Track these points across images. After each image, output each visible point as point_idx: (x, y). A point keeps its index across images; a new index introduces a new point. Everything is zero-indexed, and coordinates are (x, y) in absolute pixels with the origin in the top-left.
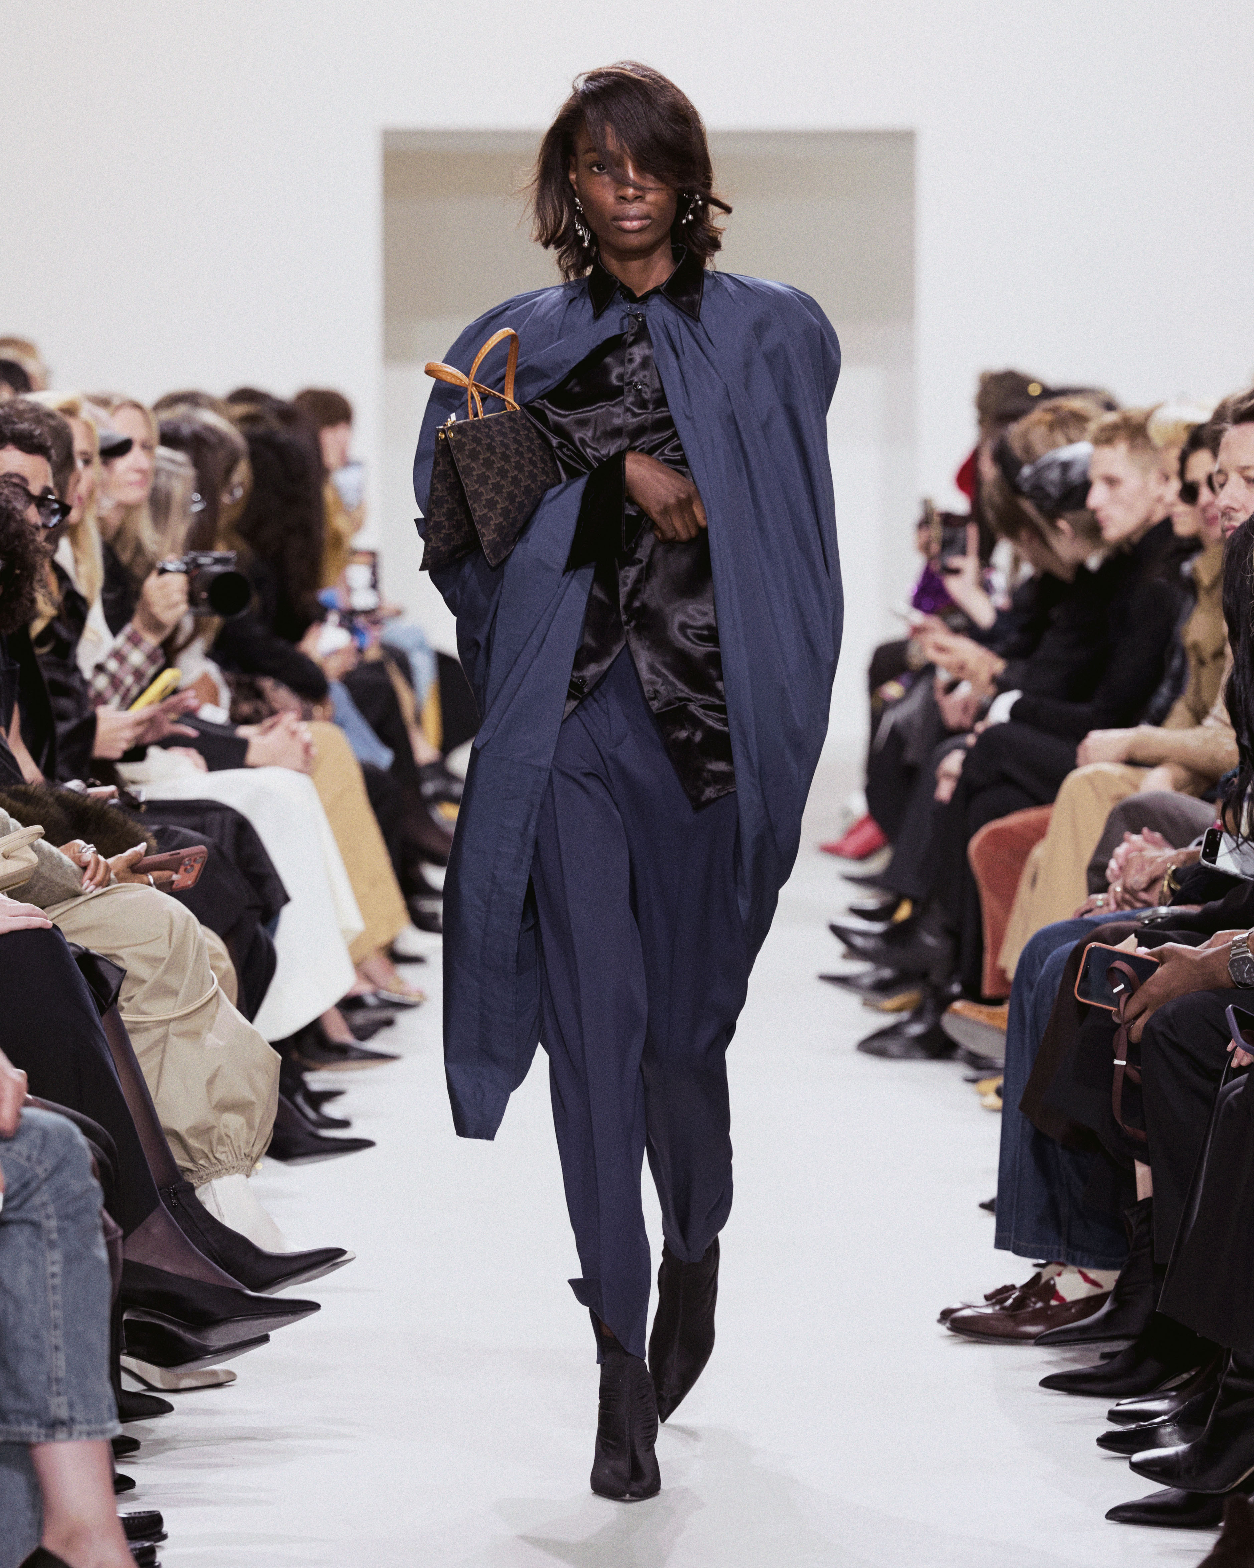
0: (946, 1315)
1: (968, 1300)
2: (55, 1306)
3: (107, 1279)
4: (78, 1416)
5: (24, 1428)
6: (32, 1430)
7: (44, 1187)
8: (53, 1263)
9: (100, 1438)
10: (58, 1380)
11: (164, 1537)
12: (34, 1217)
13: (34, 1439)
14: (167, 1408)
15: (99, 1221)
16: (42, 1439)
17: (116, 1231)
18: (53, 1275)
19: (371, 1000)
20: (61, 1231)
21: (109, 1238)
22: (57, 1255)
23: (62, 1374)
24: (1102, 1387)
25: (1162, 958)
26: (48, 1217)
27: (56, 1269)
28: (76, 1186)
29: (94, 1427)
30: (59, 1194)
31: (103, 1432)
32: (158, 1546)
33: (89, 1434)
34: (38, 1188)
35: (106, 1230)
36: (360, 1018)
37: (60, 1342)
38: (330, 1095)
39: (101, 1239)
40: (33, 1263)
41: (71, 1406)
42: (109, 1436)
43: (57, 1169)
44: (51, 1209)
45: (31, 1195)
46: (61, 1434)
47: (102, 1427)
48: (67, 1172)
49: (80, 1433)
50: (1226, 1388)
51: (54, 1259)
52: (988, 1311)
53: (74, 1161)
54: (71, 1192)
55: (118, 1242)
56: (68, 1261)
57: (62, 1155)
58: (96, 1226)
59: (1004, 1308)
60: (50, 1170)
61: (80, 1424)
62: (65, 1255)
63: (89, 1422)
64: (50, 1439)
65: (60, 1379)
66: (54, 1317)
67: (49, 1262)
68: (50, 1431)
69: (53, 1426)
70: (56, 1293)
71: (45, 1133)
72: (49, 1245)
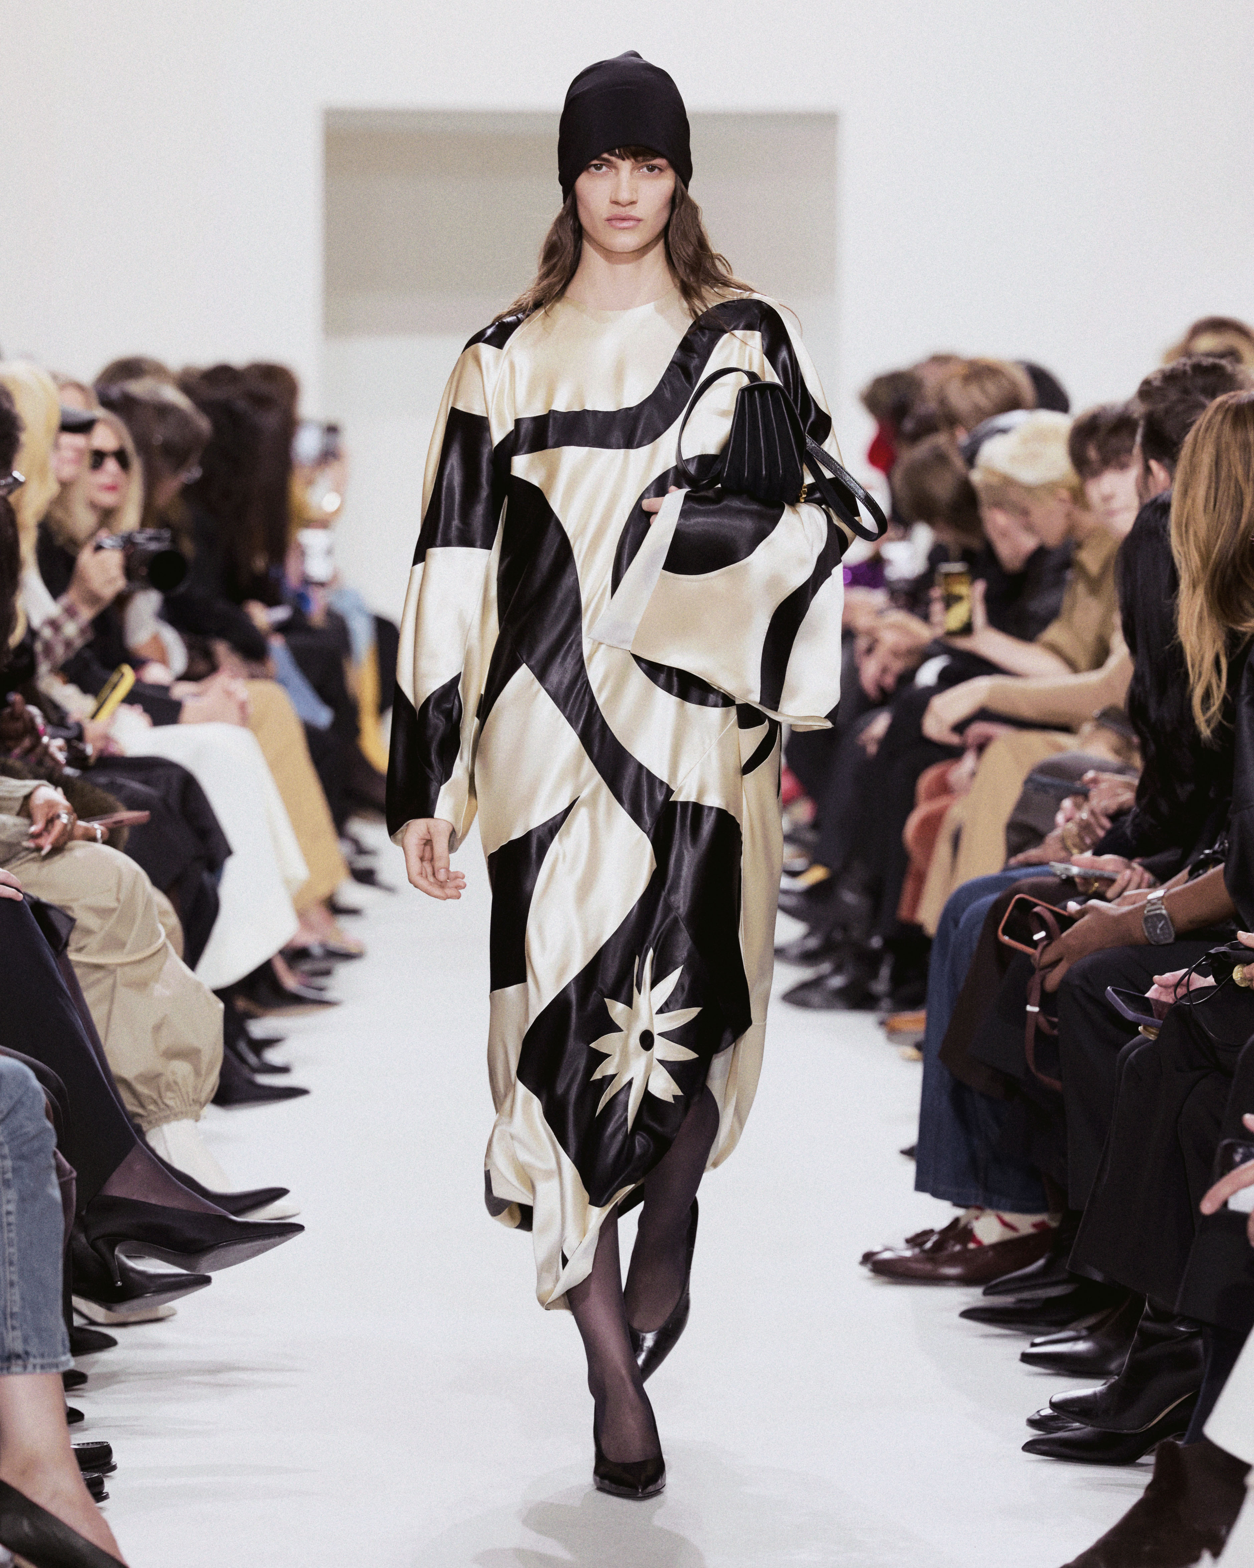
0: (868, 1258)
1: (889, 1244)
2: (11, 1244)
3: (61, 1220)
4: (33, 1350)
8: (9, 1202)
9: (53, 1371)
10: (12, 1315)
11: (113, 1468)
14: (110, 1342)
15: (53, 1160)
17: (71, 1172)
18: (9, 1213)
20: (15, 1171)
22: (12, 1194)
23: (16, 1309)
26: (4, 1157)
27: (11, 1207)
28: (30, 1128)
29: (48, 1361)
30: (14, 1135)
31: (56, 1366)
32: (106, 1477)
33: (42, 1367)
36: (305, 967)
38: (271, 1042)
39: (54, 1179)
41: (26, 1340)
42: (61, 1370)
43: (12, 1111)
44: (6, 1150)
46: (16, 1367)
47: (55, 1361)
48: (22, 1114)
49: (34, 1366)
50: (1142, 1332)
51: (9, 1197)
52: (908, 1253)
53: (29, 1103)
54: (26, 1134)
55: (71, 1184)
56: (22, 1199)
57: (16, 1098)
58: (50, 1167)
59: (923, 1251)
60: (5, 1112)
61: (35, 1357)
62: (20, 1193)
63: (43, 1355)
64: (5, 1372)
65: (15, 1314)
66: (9, 1253)
67: (4, 1200)
68: (5, 1364)
69: (8, 1359)
70: (11, 1231)
71: (2, 1077)
72: (4, 1184)
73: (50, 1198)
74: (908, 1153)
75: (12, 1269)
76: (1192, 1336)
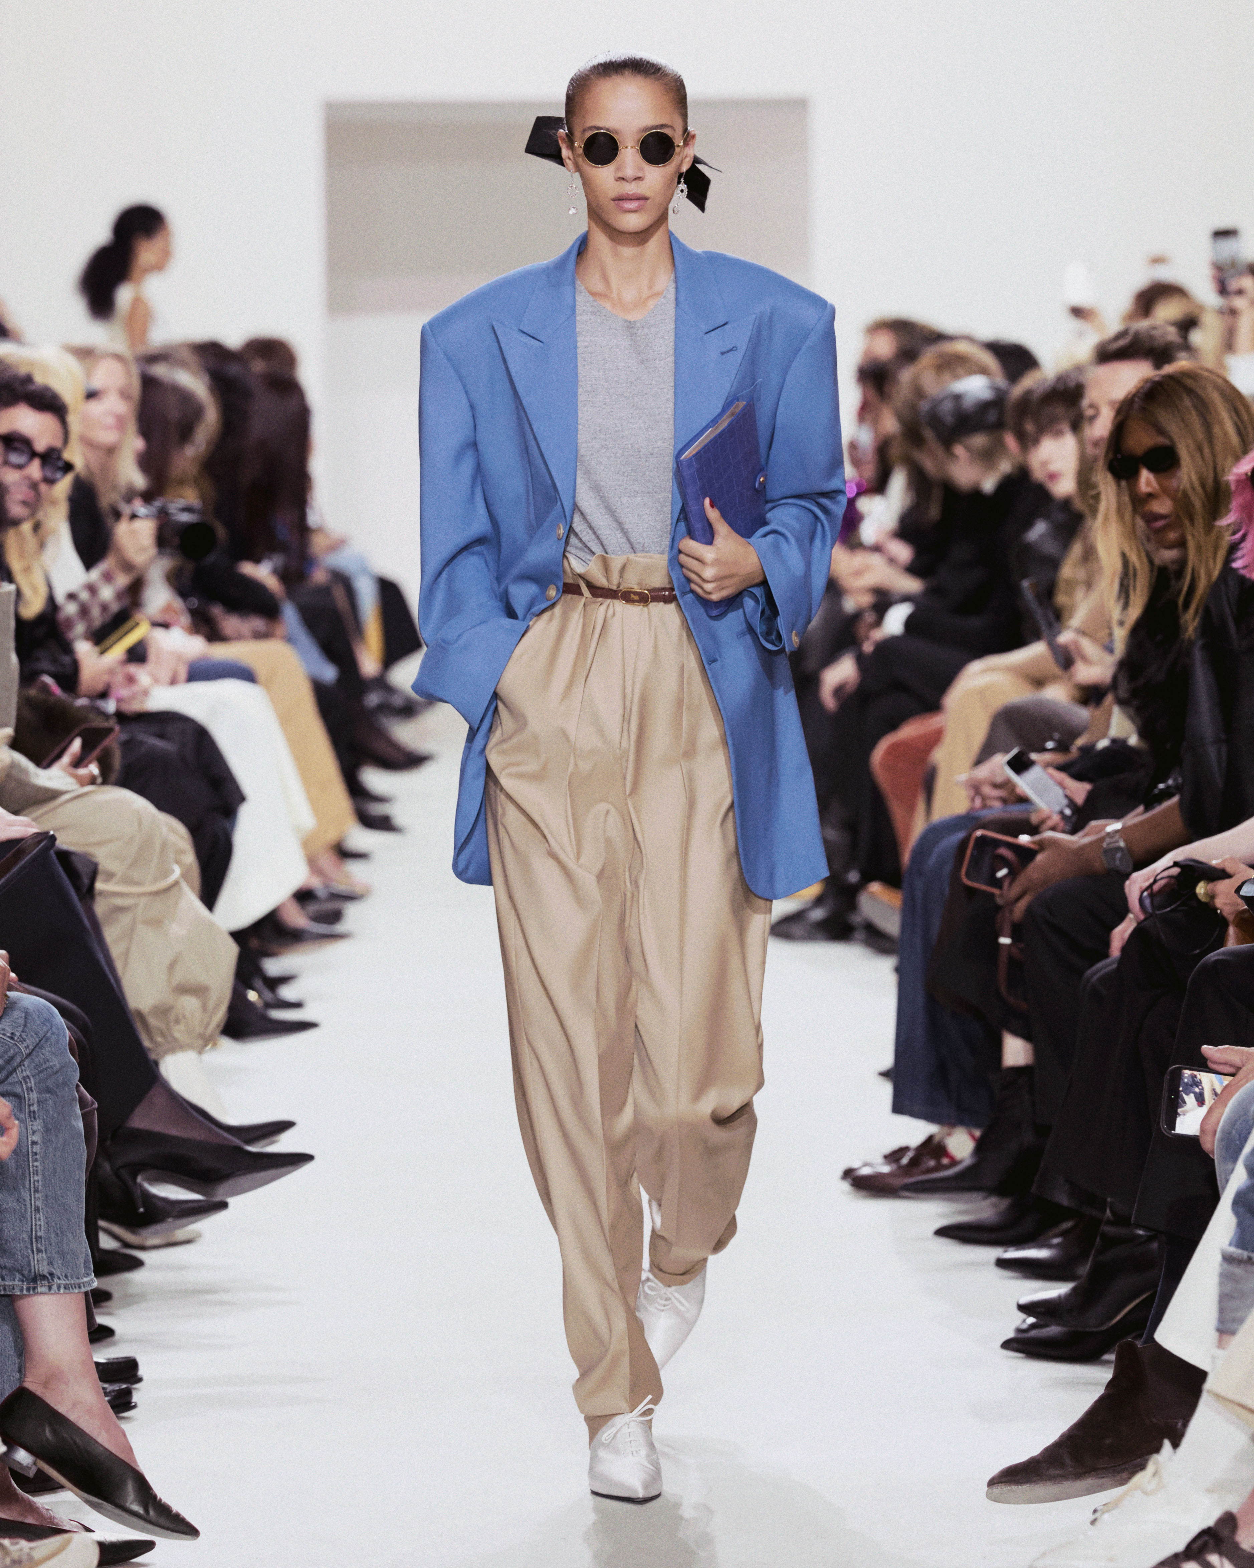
0: (848, 1174)
1: (869, 1159)
2: (36, 1172)
3: (83, 1149)
4: (57, 1272)
5: (8, 1283)
6: (16, 1284)
7: (26, 1063)
8: (34, 1133)
9: (77, 1291)
10: (38, 1238)
11: (140, 1380)
12: (18, 1090)
13: (17, 1292)
14: (137, 1264)
15: (76, 1094)
16: (25, 1292)
17: (93, 1103)
18: (34, 1143)
19: (321, 893)
20: (40, 1102)
22: (38, 1125)
23: (41, 1233)
24: (992, 1236)
25: (1042, 846)
26: (30, 1089)
27: (35, 1138)
28: (55, 1062)
29: (71, 1281)
30: (39, 1070)
31: (80, 1286)
32: (135, 1389)
33: (66, 1288)
34: (20, 1064)
35: (82, 1103)
36: (313, 908)
37: (40, 1204)
38: (284, 980)
39: (77, 1110)
41: (50, 1263)
42: (83, 1290)
43: (38, 1046)
44: (32, 1083)
45: (15, 1070)
46: (42, 1287)
47: (77, 1281)
48: (47, 1050)
49: (59, 1288)
50: (1104, 1236)
51: (35, 1128)
52: (886, 1169)
53: (53, 1039)
54: (52, 1067)
55: (94, 1114)
56: (47, 1130)
57: (41, 1034)
58: (74, 1099)
59: (900, 1167)
60: (31, 1047)
61: (59, 1278)
62: (45, 1124)
63: (66, 1276)
64: (31, 1292)
65: (41, 1237)
66: (34, 1181)
67: (30, 1131)
68: (32, 1285)
69: (35, 1280)
70: (36, 1160)
71: (27, 1014)
72: (30, 1116)
73: (73, 1127)
74: (886, 1074)
75: (37, 1195)
76: (1150, 1239)
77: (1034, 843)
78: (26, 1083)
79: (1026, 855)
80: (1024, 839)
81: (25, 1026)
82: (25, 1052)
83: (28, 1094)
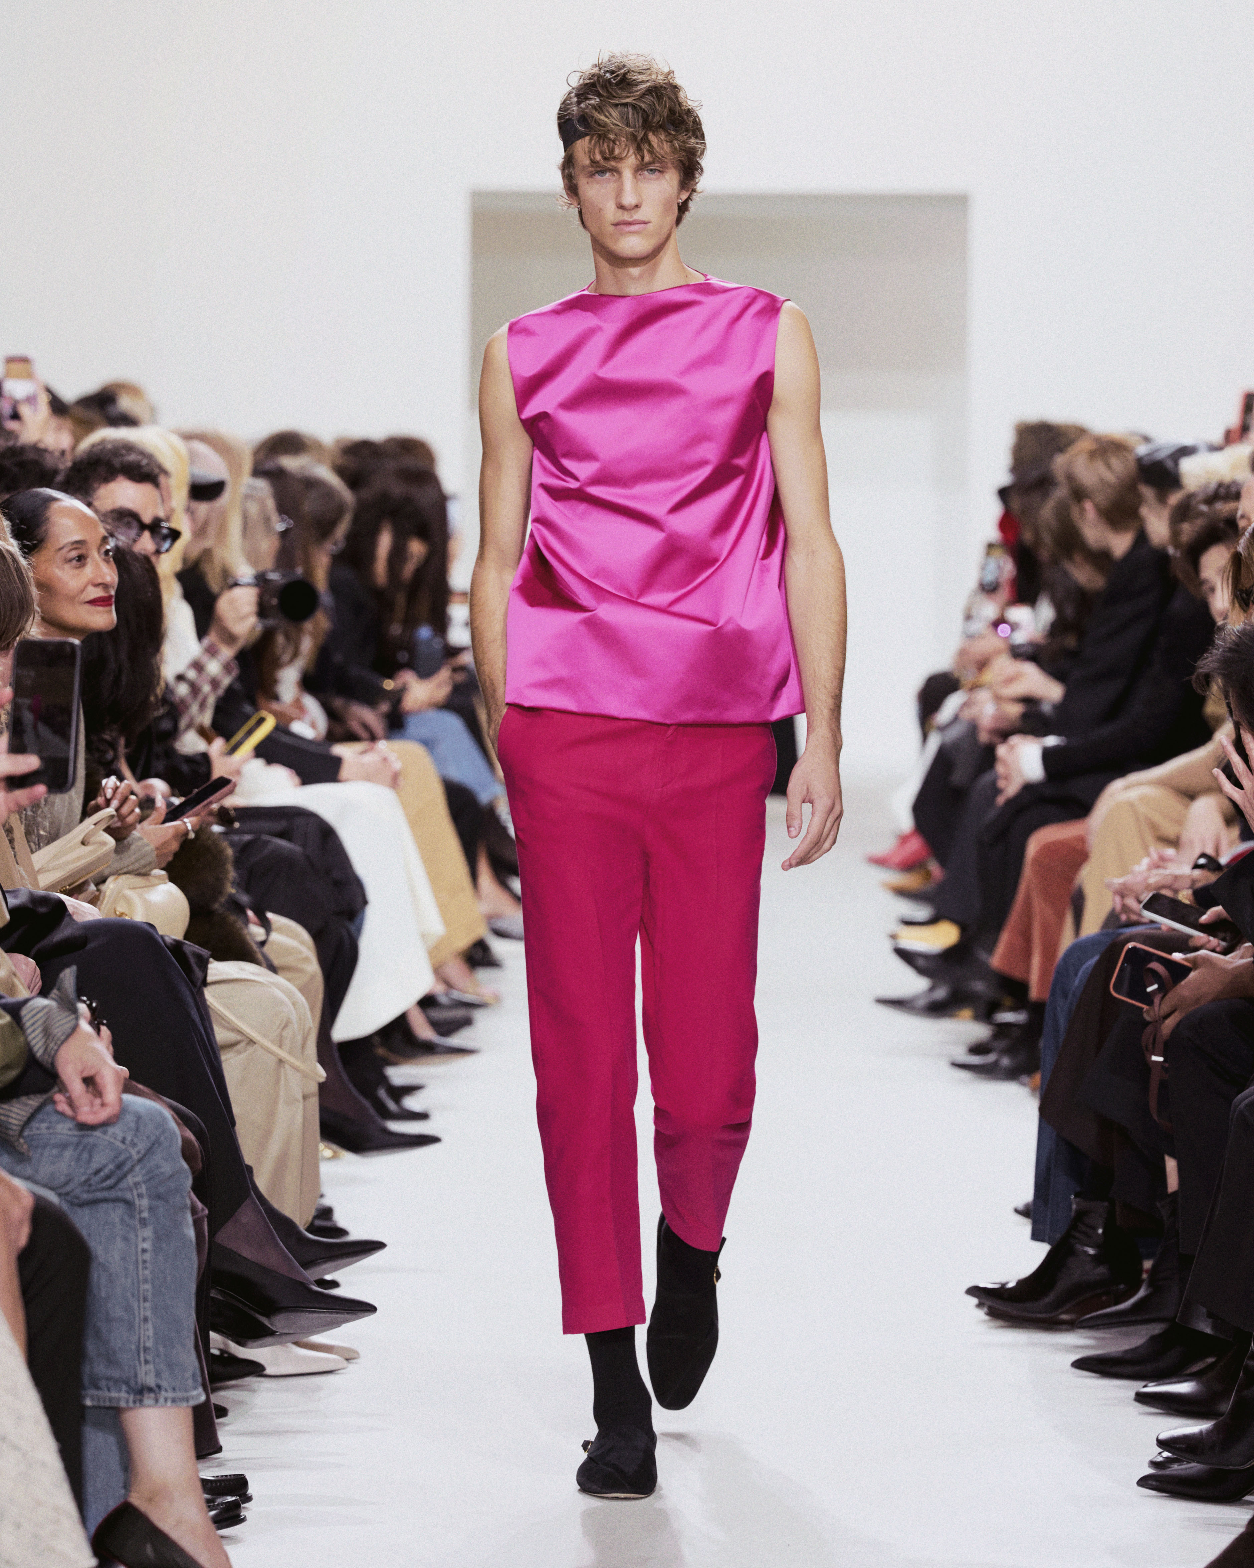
2: (146, 1281)
3: (194, 1256)
4: (164, 1384)
5: (114, 1394)
6: (121, 1396)
7: (138, 1168)
8: (144, 1240)
9: (185, 1404)
10: (146, 1349)
11: (249, 1499)
12: (128, 1196)
13: (123, 1404)
15: (188, 1202)
16: (131, 1404)
17: (203, 1211)
18: (144, 1251)
19: (444, 1000)
20: (151, 1209)
21: (195, 1217)
22: (148, 1232)
23: (149, 1344)
24: (1129, 1369)
25: (1195, 964)
26: (140, 1196)
27: (146, 1245)
28: (167, 1168)
29: (179, 1394)
30: (151, 1175)
31: (187, 1400)
33: (174, 1400)
34: (131, 1170)
35: (194, 1211)
36: (436, 1014)
37: (149, 1313)
38: (409, 1090)
39: (189, 1219)
40: (126, 1239)
41: (158, 1374)
42: (193, 1403)
43: (149, 1151)
44: (143, 1189)
45: (125, 1176)
46: (148, 1400)
47: (185, 1395)
48: (158, 1154)
49: (166, 1400)
51: (145, 1235)
53: (166, 1144)
54: (162, 1174)
55: (204, 1222)
56: (158, 1238)
57: (153, 1138)
58: (185, 1206)
60: (143, 1152)
61: (166, 1391)
62: (155, 1232)
63: (174, 1389)
64: (138, 1405)
65: (149, 1348)
66: (144, 1290)
67: (140, 1239)
68: (138, 1397)
69: (141, 1392)
70: (146, 1268)
71: (139, 1118)
72: (140, 1223)
73: (184, 1236)
75: (146, 1305)
77: (1186, 960)
78: (137, 1189)
79: (1179, 972)
80: (1177, 956)
81: (137, 1129)
82: (136, 1157)
83: (139, 1200)
